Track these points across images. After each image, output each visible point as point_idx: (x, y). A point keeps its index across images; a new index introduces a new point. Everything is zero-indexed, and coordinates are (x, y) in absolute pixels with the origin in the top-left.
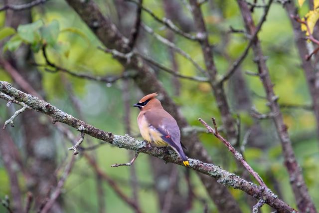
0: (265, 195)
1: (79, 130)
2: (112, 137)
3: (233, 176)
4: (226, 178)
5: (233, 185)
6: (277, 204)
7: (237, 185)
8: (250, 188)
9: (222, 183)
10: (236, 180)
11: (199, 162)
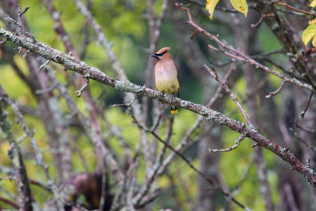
0: (246, 131)
1: (84, 77)
2: (114, 83)
3: (218, 115)
4: (213, 116)
5: (219, 122)
6: (256, 138)
7: (222, 122)
8: (232, 125)
9: (209, 120)
10: (221, 118)
11: (190, 103)
